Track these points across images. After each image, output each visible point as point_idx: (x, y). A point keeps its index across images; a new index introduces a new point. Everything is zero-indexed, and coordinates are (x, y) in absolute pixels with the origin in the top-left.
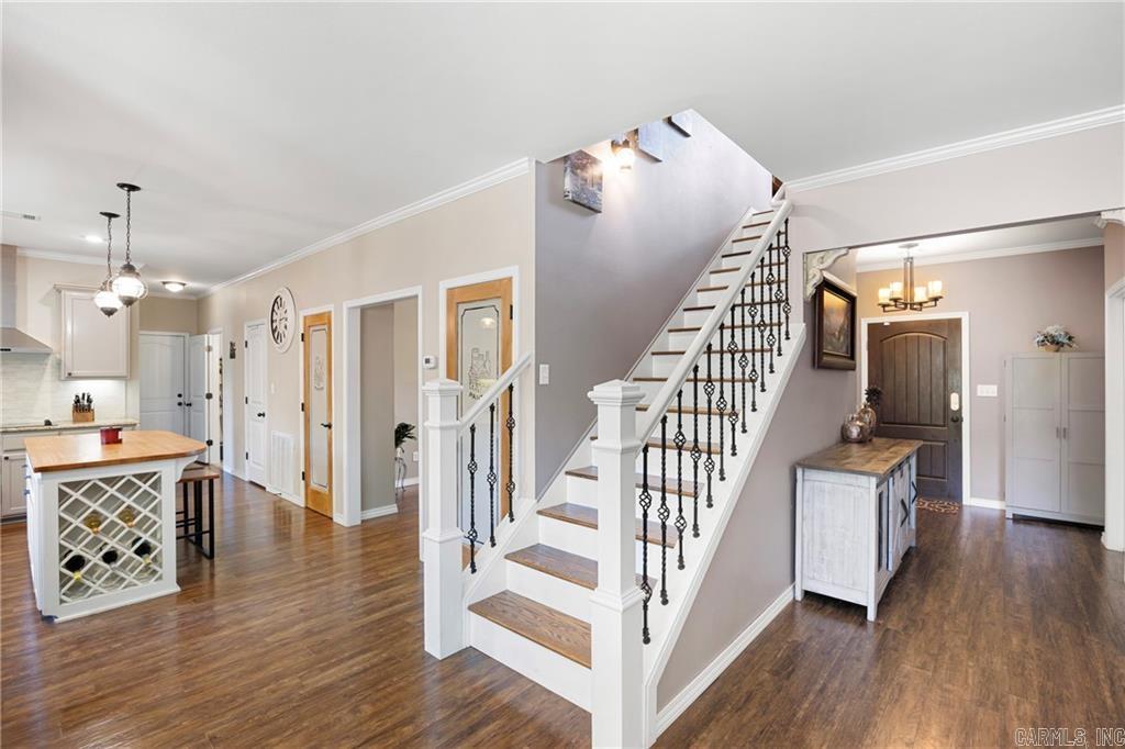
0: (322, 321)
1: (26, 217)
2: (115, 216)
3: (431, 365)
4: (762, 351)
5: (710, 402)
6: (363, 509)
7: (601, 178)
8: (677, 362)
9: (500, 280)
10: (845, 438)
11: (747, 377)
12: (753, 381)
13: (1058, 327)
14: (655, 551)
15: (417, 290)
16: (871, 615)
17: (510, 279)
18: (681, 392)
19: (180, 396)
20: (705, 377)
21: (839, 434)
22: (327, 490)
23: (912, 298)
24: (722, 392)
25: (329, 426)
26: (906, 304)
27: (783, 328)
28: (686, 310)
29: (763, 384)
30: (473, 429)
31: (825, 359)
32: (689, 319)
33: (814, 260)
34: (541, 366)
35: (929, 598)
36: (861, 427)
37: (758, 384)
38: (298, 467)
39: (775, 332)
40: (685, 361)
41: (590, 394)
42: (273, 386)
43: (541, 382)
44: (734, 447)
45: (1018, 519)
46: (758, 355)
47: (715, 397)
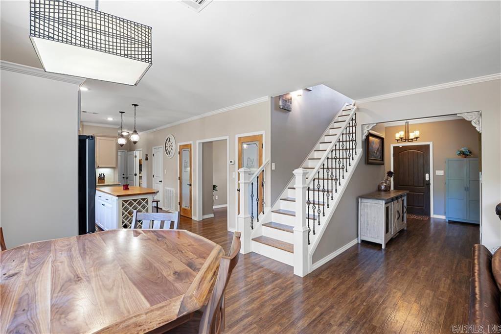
0: (188, 147)
1: (94, 113)
2: (124, 112)
3: (233, 163)
4: (346, 158)
5: (328, 175)
6: (203, 215)
7: (291, 99)
8: (318, 162)
9: (258, 135)
10: (379, 189)
11: (341, 167)
12: (343, 169)
13: (465, 148)
14: (311, 221)
15: (227, 137)
16: (383, 247)
17: (262, 135)
18: (319, 172)
19: (123, 174)
20: (327, 167)
21: (377, 188)
22: (189, 208)
23: (408, 138)
24: (332, 172)
25: (190, 185)
26: (406, 140)
27: (354, 151)
28: (321, 143)
29: (346, 170)
30: (252, 184)
31: (370, 161)
32: (322, 147)
33: (365, 127)
34: (273, 164)
35: (406, 244)
36: (385, 186)
37: (345, 170)
38: (177, 200)
39: (351, 152)
40: (321, 162)
41: (293, 172)
42: (165, 171)
43: (273, 169)
44: (336, 190)
45: (450, 222)
46: (345, 160)
47: (330, 173)
